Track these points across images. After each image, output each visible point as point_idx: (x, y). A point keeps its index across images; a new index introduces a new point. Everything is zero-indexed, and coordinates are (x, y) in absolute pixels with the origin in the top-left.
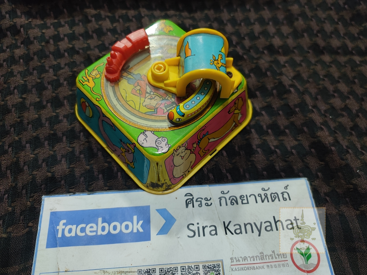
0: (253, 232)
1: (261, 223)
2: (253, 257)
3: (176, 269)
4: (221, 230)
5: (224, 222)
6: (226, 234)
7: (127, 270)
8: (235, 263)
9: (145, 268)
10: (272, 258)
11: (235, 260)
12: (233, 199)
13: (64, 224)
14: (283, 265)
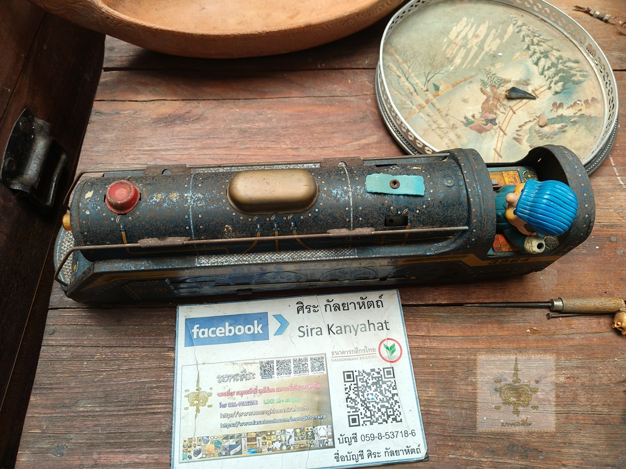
0: (351, 332)
1: (358, 325)
2: (350, 351)
3: (290, 361)
4: (325, 331)
5: (328, 325)
6: (329, 334)
7: (252, 361)
8: (335, 355)
9: (266, 360)
10: (365, 352)
11: (335, 353)
12: (336, 306)
13: (198, 328)
14: (373, 357)
